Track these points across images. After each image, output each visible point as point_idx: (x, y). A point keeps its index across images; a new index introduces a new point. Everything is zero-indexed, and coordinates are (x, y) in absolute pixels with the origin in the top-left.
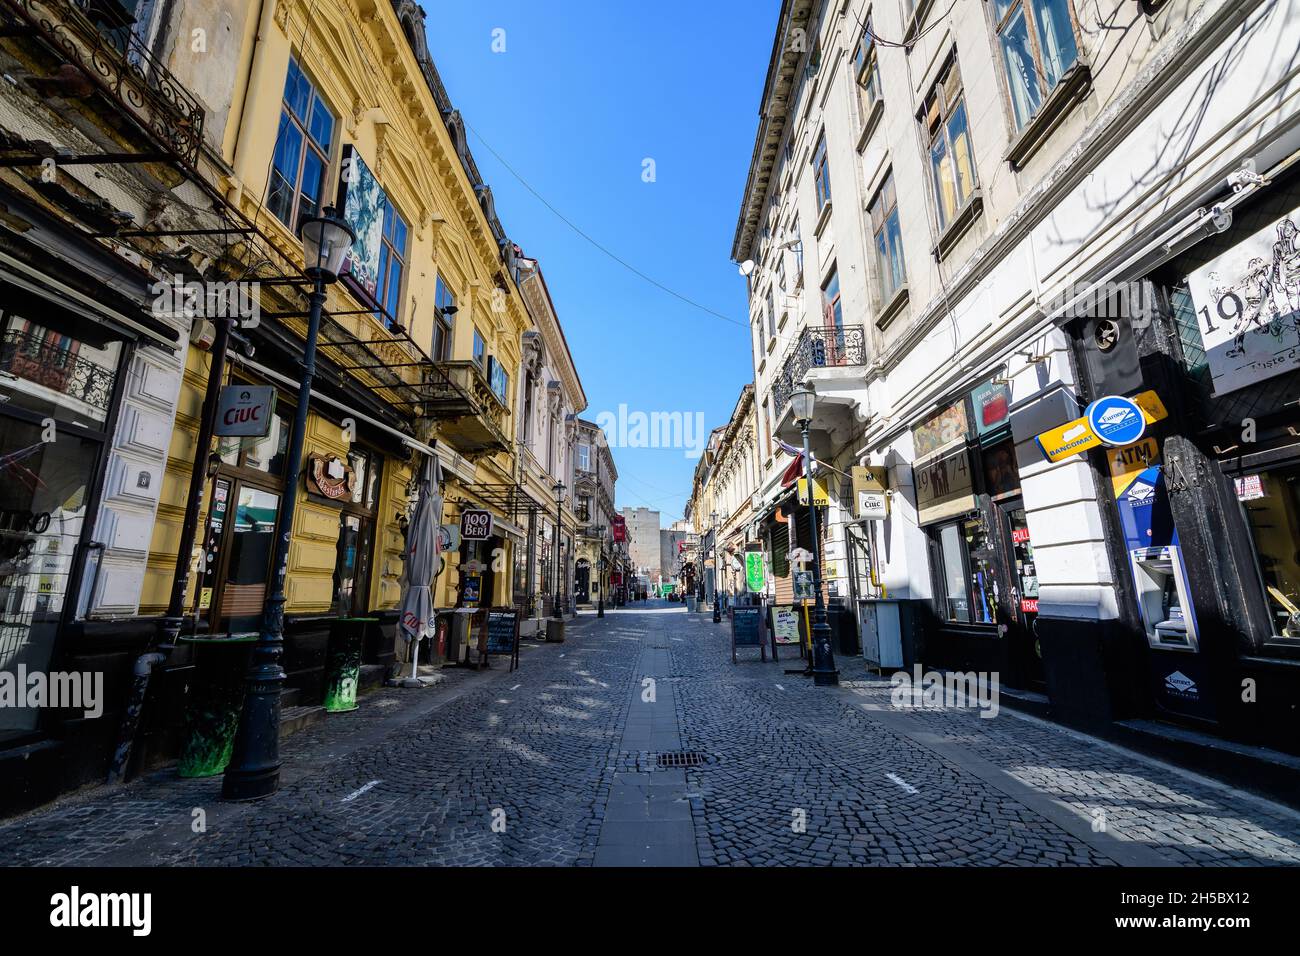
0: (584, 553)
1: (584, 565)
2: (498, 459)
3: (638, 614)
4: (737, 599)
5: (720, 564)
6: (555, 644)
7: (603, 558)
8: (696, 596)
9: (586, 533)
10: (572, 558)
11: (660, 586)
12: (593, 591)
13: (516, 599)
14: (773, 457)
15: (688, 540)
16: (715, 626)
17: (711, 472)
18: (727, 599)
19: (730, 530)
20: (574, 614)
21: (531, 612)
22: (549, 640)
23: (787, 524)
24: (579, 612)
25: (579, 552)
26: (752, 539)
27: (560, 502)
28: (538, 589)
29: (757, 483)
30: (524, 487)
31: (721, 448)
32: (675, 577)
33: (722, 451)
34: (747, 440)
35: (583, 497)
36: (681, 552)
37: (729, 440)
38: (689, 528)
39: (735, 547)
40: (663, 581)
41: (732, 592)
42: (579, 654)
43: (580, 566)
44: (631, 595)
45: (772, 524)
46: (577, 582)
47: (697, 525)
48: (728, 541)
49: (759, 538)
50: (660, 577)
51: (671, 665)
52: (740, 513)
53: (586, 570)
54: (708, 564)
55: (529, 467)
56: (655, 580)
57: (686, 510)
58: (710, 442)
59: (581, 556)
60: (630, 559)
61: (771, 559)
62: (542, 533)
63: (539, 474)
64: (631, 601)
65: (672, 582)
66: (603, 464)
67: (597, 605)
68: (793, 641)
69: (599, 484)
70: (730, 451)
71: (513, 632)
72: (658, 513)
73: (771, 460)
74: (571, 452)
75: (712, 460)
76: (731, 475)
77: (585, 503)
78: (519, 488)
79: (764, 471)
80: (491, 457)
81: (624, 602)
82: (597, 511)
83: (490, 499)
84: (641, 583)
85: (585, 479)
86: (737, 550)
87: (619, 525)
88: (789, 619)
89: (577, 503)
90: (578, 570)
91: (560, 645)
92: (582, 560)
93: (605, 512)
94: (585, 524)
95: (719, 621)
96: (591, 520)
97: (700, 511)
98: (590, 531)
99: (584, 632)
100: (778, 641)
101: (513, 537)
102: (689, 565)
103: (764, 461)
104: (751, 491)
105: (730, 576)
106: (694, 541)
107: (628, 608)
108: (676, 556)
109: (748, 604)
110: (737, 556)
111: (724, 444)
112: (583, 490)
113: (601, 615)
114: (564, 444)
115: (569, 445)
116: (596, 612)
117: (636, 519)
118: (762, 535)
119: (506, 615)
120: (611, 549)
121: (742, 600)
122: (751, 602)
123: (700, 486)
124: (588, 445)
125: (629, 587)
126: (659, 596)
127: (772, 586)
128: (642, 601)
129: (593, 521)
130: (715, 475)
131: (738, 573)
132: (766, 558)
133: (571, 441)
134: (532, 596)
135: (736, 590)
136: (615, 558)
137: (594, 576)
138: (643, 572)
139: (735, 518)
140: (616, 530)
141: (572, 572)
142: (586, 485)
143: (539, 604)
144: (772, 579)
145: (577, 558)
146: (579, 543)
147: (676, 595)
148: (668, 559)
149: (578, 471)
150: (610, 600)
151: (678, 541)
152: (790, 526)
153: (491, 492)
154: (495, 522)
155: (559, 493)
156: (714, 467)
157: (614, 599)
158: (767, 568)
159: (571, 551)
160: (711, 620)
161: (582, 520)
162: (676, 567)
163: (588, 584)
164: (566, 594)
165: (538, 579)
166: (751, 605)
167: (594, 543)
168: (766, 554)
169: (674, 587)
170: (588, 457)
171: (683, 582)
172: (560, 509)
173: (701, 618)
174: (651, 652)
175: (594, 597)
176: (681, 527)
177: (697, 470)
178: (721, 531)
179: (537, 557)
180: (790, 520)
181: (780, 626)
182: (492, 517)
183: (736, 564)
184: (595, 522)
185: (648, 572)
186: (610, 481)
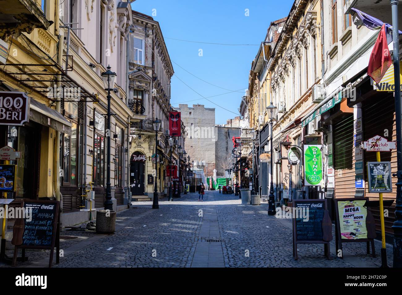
0: (139, 145)
1: (140, 158)
2: (35, 35)
3: (192, 206)
4: (293, 192)
5: (276, 158)
6: (104, 236)
7: (159, 151)
8: (251, 188)
9: (142, 127)
10: (127, 151)
11: (215, 179)
12: (149, 183)
13: (64, 189)
14: (339, 44)
15: (243, 135)
16: (270, 219)
17: (269, 65)
18: (281, 192)
19: (287, 124)
20: (129, 205)
21: (82, 203)
22: (99, 232)
23: (352, 114)
24: (134, 203)
25: (133, 145)
26: (311, 131)
27: (109, 90)
28: (89, 180)
29: (319, 74)
30: (71, 74)
31: (280, 39)
32: (229, 171)
33: (281, 43)
34: (309, 28)
35: (138, 91)
36: (236, 146)
37: (289, 30)
38: (244, 124)
39: (292, 141)
40: (218, 174)
41: (287, 185)
42: (129, 247)
43: (135, 159)
44: (186, 188)
45: (334, 116)
46: (133, 174)
47: (252, 120)
48: (285, 135)
49: (319, 131)
50: (215, 171)
51: (227, 260)
52: (298, 107)
53: (142, 163)
54: (263, 158)
55: (77, 53)
56: (210, 173)
57: (241, 106)
58: (267, 36)
59: (136, 150)
60: (185, 153)
61: (331, 152)
62: (92, 123)
63: (88, 61)
64: (186, 193)
65: (227, 175)
66: (158, 59)
67: (152, 196)
68: (360, 237)
69: (154, 78)
70: (290, 43)
71: (52, 225)
72: (213, 110)
73: (336, 48)
74: (124, 42)
75: (270, 53)
76: (290, 68)
77: (140, 97)
78: (64, 74)
79: (327, 61)
80: (25, 33)
81: (179, 192)
82: (153, 105)
83: (30, 83)
84: (197, 177)
85: (140, 73)
86: (294, 143)
87: (175, 120)
88: (357, 214)
89: (132, 96)
90: (133, 163)
91: (110, 237)
92: (138, 153)
93: (161, 107)
94: (139, 117)
95: (275, 213)
96: (146, 113)
97: (255, 106)
98: (146, 125)
99: (136, 223)
100: (343, 237)
101: (57, 125)
102: (244, 160)
103: (328, 48)
104: (311, 82)
105: (286, 169)
106: (249, 136)
107: (183, 200)
108: (230, 151)
109: (304, 197)
110: (294, 149)
111: (284, 35)
112: (138, 83)
113: (155, 206)
114: (116, 33)
115: (122, 34)
116: (151, 203)
117: (192, 116)
118: (323, 127)
119: (44, 207)
120: (167, 143)
121: (298, 193)
122: (307, 195)
123: (257, 81)
124: (142, 38)
125: (185, 179)
126: (213, 189)
127: (331, 180)
128: (197, 193)
129: (148, 115)
130: (272, 69)
131: (293, 167)
132: (326, 152)
133: (123, 30)
134: (84, 187)
135: (291, 183)
136: (171, 152)
137: (150, 169)
138: (198, 166)
139: (293, 112)
140: (172, 124)
141: (127, 164)
142: (140, 78)
143: (91, 195)
144: (330, 172)
145: (132, 151)
146: (135, 136)
147: (230, 188)
148: (222, 154)
149: (131, 64)
150: (166, 191)
151: (232, 136)
152: (355, 117)
153: (29, 74)
154: (32, 106)
155: (108, 80)
156: (271, 61)
157: (169, 192)
158: (326, 161)
159: (126, 143)
160: (266, 212)
161: (137, 113)
162: (231, 161)
163: (143, 177)
164: (120, 186)
165: (89, 170)
166: (307, 199)
167: (149, 137)
168: (326, 147)
169: (228, 180)
170: (143, 51)
171: (237, 176)
172: (109, 98)
173: (255, 210)
174: (204, 244)
175: (149, 189)
176: (236, 124)
177: (254, 65)
178: (278, 125)
179: (88, 148)
180: (355, 110)
181: (347, 222)
182: (28, 101)
183: (293, 158)
184: (151, 117)
185: (203, 166)
186: (165, 76)
